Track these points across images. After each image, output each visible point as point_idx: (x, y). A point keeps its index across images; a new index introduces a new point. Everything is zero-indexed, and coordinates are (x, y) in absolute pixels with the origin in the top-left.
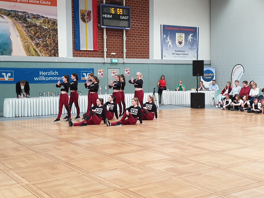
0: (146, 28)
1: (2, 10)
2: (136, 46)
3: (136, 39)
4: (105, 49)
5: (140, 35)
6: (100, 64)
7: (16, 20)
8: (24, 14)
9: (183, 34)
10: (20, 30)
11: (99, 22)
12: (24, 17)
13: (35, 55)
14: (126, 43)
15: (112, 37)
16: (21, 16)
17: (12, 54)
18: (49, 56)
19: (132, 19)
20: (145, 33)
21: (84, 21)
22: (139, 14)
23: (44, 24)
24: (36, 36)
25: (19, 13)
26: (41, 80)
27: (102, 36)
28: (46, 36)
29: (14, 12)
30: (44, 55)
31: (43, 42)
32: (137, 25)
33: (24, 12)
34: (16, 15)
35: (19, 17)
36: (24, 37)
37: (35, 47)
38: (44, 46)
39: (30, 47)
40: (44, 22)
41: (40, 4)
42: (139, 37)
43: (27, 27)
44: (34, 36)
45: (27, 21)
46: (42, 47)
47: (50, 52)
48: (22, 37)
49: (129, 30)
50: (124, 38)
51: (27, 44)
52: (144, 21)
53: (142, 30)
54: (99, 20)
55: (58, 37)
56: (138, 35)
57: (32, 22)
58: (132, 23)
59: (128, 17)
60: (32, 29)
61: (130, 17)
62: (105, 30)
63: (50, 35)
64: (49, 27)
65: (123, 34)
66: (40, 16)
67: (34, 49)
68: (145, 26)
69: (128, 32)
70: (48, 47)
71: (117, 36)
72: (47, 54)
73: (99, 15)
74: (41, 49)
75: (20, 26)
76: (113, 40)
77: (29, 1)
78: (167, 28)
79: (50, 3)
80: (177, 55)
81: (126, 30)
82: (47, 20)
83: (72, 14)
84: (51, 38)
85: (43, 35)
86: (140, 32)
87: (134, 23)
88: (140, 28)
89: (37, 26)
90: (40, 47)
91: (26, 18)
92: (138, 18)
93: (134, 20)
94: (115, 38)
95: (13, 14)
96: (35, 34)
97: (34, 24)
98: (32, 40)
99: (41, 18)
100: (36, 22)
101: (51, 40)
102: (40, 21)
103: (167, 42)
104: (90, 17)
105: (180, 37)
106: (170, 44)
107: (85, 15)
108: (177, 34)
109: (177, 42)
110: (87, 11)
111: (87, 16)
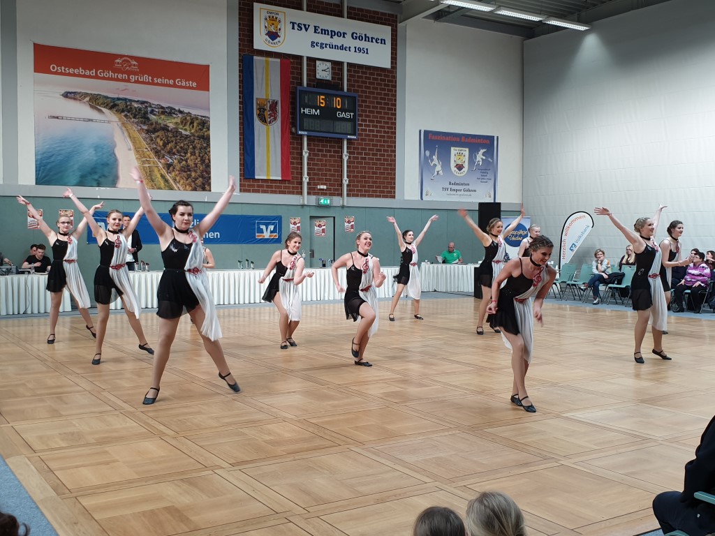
0: (388, 137)
1: (99, 97)
2: (369, 173)
3: (370, 159)
5: (377, 150)
6: (295, 207)
9: (465, 149)
10: (134, 138)
11: (294, 124)
12: (142, 112)
13: (164, 188)
14: (348, 167)
15: (321, 152)
17: (117, 185)
18: (192, 190)
20: (388, 146)
21: (263, 120)
22: (377, 108)
25: (133, 103)
27: (299, 151)
28: (187, 151)
29: (124, 102)
30: (181, 189)
31: (180, 162)
32: (370, 131)
33: (143, 103)
34: (127, 106)
35: (134, 111)
36: (143, 151)
37: (164, 172)
38: (183, 170)
39: (153, 171)
40: (184, 122)
41: (175, 86)
42: (376, 155)
43: (148, 131)
44: (163, 149)
45: (148, 118)
46: (177, 173)
47: (194, 182)
48: (138, 152)
49: (354, 139)
50: (344, 157)
51: (147, 165)
52: (385, 123)
53: (380, 141)
54: (294, 119)
55: (209, 152)
56: (372, 150)
57: (160, 121)
58: (361, 125)
59: (352, 114)
60: (158, 136)
61: (357, 113)
62: (305, 139)
63: (194, 148)
64: (193, 131)
65: (341, 147)
66: (175, 109)
67: (162, 176)
68: (388, 132)
69: (353, 144)
70: (190, 171)
71: (330, 151)
72: (187, 187)
73: (294, 108)
74: (176, 175)
75: (134, 129)
76: (321, 160)
77: (153, 80)
78: (433, 138)
79: (194, 85)
80: (452, 192)
81: (348, 140)
82: (188, 118)
83: (240, 107)
84: (197, 154)
85: (181, 147)
86: (376, 145)
87: (366, 126)
88: (377, 136)
89: (168, 131)
90: (173, 171)
91: (147, 113)
92: (374, 117)
93: (365, 121)
94: (325, 156)
95: (121, 105)
96: (165, 145)
97: (162, 126)
98: (159, 159)
99: (176, 114)
100: (168, 121)
101: (197, 159)
102: (176, 119)
103: (432, 165)
104: (275, 114)
105: (459, 155)
106: (439, 168)
107: (264, 110)
108: (452, 148)
109: (453, 165)
110: (269, 102)
111: (269, 111)
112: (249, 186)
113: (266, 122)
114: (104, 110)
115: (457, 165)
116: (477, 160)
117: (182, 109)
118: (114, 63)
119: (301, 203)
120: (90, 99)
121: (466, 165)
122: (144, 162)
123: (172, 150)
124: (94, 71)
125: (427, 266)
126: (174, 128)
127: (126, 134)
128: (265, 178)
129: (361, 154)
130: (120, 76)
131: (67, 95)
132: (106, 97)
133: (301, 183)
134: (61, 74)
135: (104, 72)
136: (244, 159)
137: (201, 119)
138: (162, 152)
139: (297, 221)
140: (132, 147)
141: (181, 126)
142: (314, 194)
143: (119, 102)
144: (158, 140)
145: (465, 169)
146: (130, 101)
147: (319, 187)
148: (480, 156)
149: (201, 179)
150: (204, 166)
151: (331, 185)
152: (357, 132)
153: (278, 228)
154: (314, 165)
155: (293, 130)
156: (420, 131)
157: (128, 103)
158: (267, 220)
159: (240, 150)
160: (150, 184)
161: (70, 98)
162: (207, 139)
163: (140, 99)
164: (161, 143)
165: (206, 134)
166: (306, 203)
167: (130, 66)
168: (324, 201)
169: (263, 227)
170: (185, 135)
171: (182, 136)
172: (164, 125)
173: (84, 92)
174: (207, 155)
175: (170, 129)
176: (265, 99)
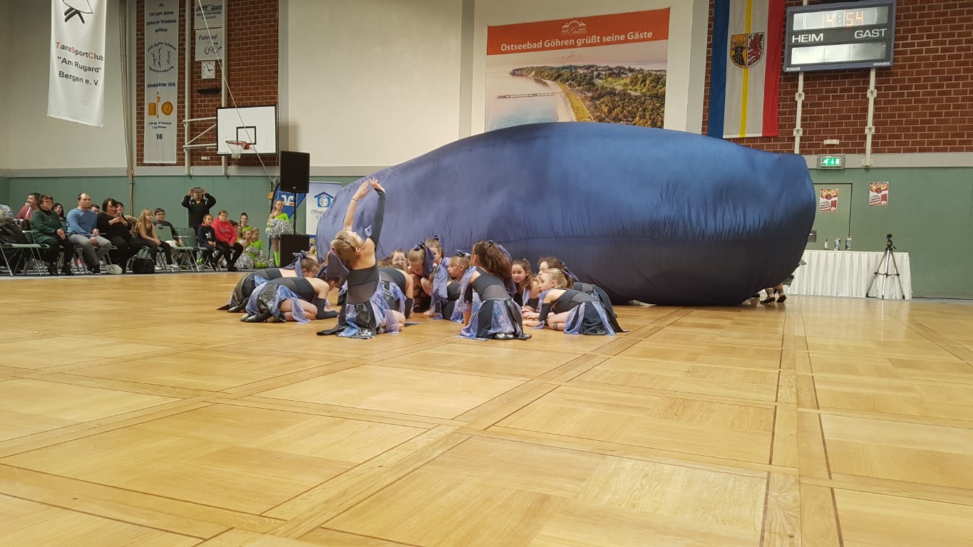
4: (797, 131)
7: (571, 88)
10: (578, 107)
11: (784, 60)
12: (588, 77)
16: (583, 77)
21: (740, 62)
25: (579, 70)
27: (791, 95)
28: (635, 114)
29: (569, 70)
33: (589, 67)
34: (572, 75)
35: (579, 79)
40: (634, 82)
41: (626, 41)
43: (592, 99)
44: (607, 116)
45: (593, 84)
55: (663, 112)
57: (606, 85)
60: (603, 102)
62: (801, 78)
63: (644, 110)
64: (644, 90)
66: (624, 68)
75: (577, 98)
77: (601, 40)
79: (650, 35)
82: (640, 76)
83: (707, 51)
84: (647, 117)
85: (629, 112)
89: (615, 94)
91: (593, 78)
95: (566, 74)
96: (610, 111)
97: (608, 89)
99: (626, 74)
100: (615, 84)
101: (647, 122)
102: (624, 80)
104: (758, 51)
110: (750, 37)
111: (749, 49)
113: (743, 64)
114: (548, 82)
117: (632, 67)
118: (561, 29)
120: (536, 73)
123: (618, 116)
124: (541, 43)
126: (622, 90)
127: (569, 105)
128: (738, 136)
130: (566, 43)
131: (515, 72)
132: (551, 69)
133: (794, 139)
134: (511, 52)
135: (550, 42)
137: (656, 75)
138: (606, 119)
141: (631, 87)
142: (816, 154)
143: (564, 71)
144: (603, 106)
146: (576, 67)
147: (825, 142)
151: (847, 138)
159: (705, 105)
161: (518, 75)
162: (661, 98)
163: (586, 64)
164: (606, 110)
165: (660, 91)
167: (577, 30)
168: (831, 161)
170: (635, 96)
171: (631, 99)
172: (610, 89)
173: (530, 66)
174: (660, 116)
175: (617, 92)
176: (745, 35)
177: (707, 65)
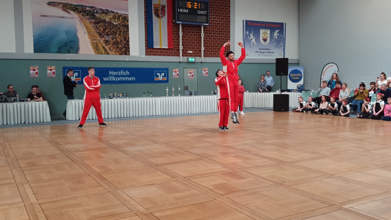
0: (226, 24)
1: (68, 4)
2: (215, 44)
3: (216, 36)
4: (181, 47)
5: (220, 31)
6: (176, 63)
7: (83, 16)
8: (92, 9)
9: (268, 30)
10: (88, 26)
11: (174, 18)
12: (92, 12)
13: (105, 53)
14: (204, 41)
15: (189, 34)
16: (89, 11)
17: (79, 53)
18: (119, 55)
19: (210, 14)
20: (226, 29)
21: (158, 16)
22: (219, 8)
23: (114, 20)
24: (105, 32)
25: (86, 8)
26: (111, 80)
27: (178, 33)
28: (116, 33)
29: (81, 7)
30: (113, 54)
31: (112, 40)
32: (216, 21)
33: (92, 7)
34: (83, 10)
35: (87, 12)
36: (92, 34)
37: (104, 45)
38: (114, 44)
39: (98, 44)
40: (114, 17)
42: (219, 34)
43: (95, 23)
44: (103, 32)
45: (95, 16)
46: (111, 45)
47: (120, 50)
48: (89, 34)
49: (207, 26)
50: (202, 35)
51: (95, 41)
52: (224, 16)
53: (221, 26)
54: (174, 15)
55: (129, 34)
56: (217, 31)
57: (101, 17)
58: (211, 18)
59: (206, 12)
60: (100, 26)
61: (209, 11)
62: (181, 26)
63: (120, 31)
64: (119, 22)
65: (201, 30)
66: (109, 11)
67: (103, 47)
68: (226, 22)
69: (207, 28)
70: (118, 44)
71: (194, 32)
72: (117, 53)
73: (174, 9)
74: (111, 47)
75: (87, 22)
76: (190, 37)
78: (250, 24)
80: (261, 54)
81: (204, 26)
82: (117, 15)
83: (145, 9)
84: (122, 35)
85: (113, 31)
86: (219, 29)
87: (214, 18)
88: (219, 24)
89: (106, 22)
90: (109, 44)
91: (94, 13)
92: (218, 13)
93: (213, 15)
94: (192, 35)
95: (80, 9)
96: (104, 30)
97: (102, 19)
98: (101, 37)
99: (110, 13)
100: (106, 17)
101: (122, 38)
102: (110, 16)
103: (250, 39)
104: (164, 12)
105: (264, 33)
106: (253, 41)
107: (158, 10)
108: (261, 30)
109: (261, 39)
110: (161, 6)
111: (161, 11)
112: (151, 52)
113: (159, 17)
114: (70, 11)
115: (264, 39)
116: (275, 36)
117: (113, 11)
119: (179, 61)
120: (63, 6)
121: (268, 39)
122: (93, 40)
123: (108, 33)
125: (247, 94)
126: (109, 21)
127: (83, 25)
128: (159, 47)
129: (211, 34)
131: (50, 3)
132: (72, 5)
133: (179, 50)
136: (147, 37)
137: (124, 16)
138: (103, 34)
139: (177, 70)
140: (86, 32)
141: (113, 20)
142: (186, 56)
143: (79, 7)
144: (101, 27)
145: (268, 41)
146: (85, 6)
147: (188, 52)
148: (276, 34)
149: (124, 49)
150: (126, 42)
151: (195, 51)
152: (209, 22)
153: (167, 75)
154: (186, 40)
155: (174, 21)
156: (243, 21)
157: (84, 8)
158: (161, 70)
159: (145, 32)
160: (96, 52)
161: (52, 5)
162: (127, 27)
163: (91, 5)
164: (102, 29)
165: (126, 24)
166: (181, 61)
168: (191, 59)
169: (158, 74)
170: (115, 24)
171: (113, 25)
172: (103, 19)
173: (59, 1)
174: (128, 35)
175: (107, 21)
176: (159, 5)
177: (145, 16)
